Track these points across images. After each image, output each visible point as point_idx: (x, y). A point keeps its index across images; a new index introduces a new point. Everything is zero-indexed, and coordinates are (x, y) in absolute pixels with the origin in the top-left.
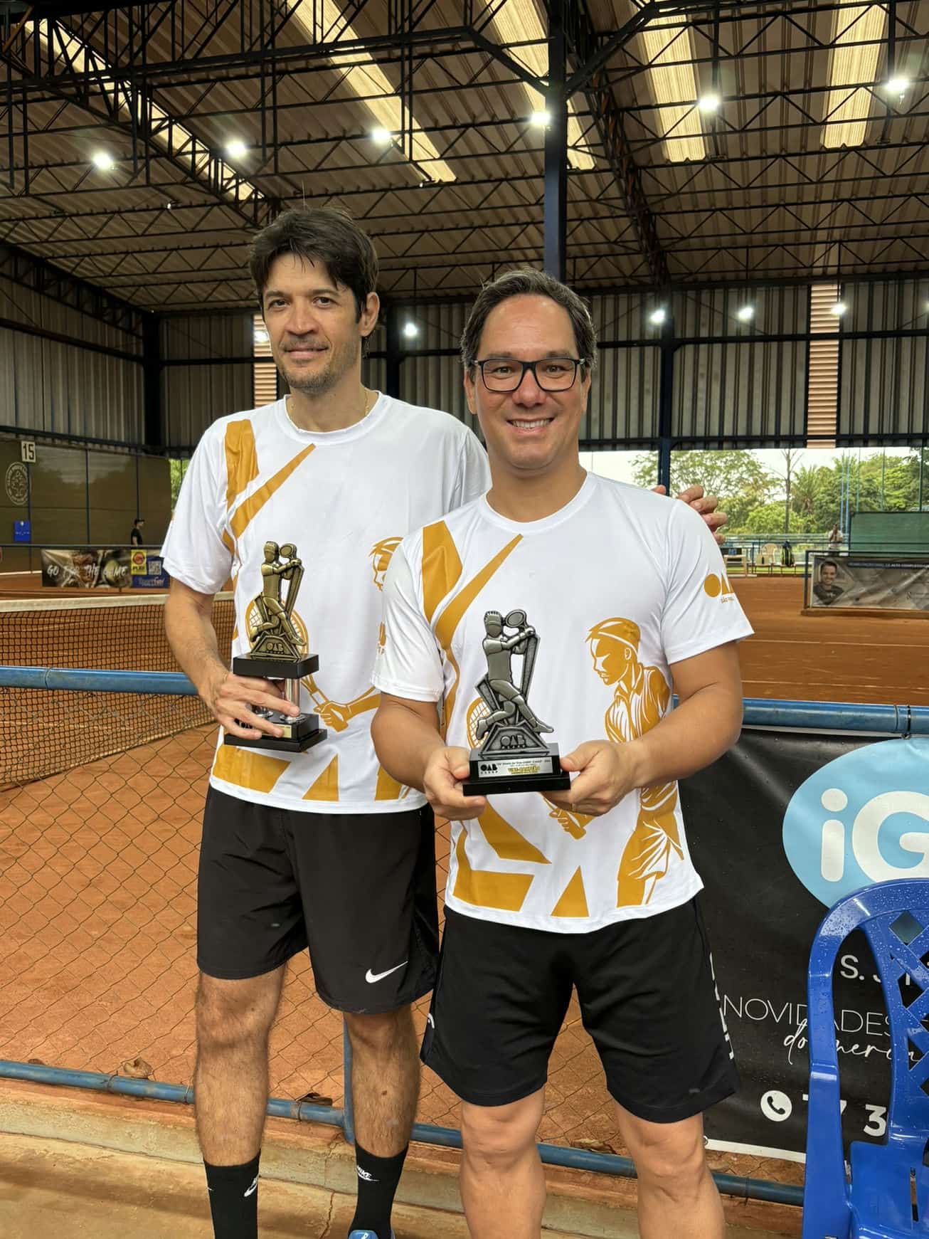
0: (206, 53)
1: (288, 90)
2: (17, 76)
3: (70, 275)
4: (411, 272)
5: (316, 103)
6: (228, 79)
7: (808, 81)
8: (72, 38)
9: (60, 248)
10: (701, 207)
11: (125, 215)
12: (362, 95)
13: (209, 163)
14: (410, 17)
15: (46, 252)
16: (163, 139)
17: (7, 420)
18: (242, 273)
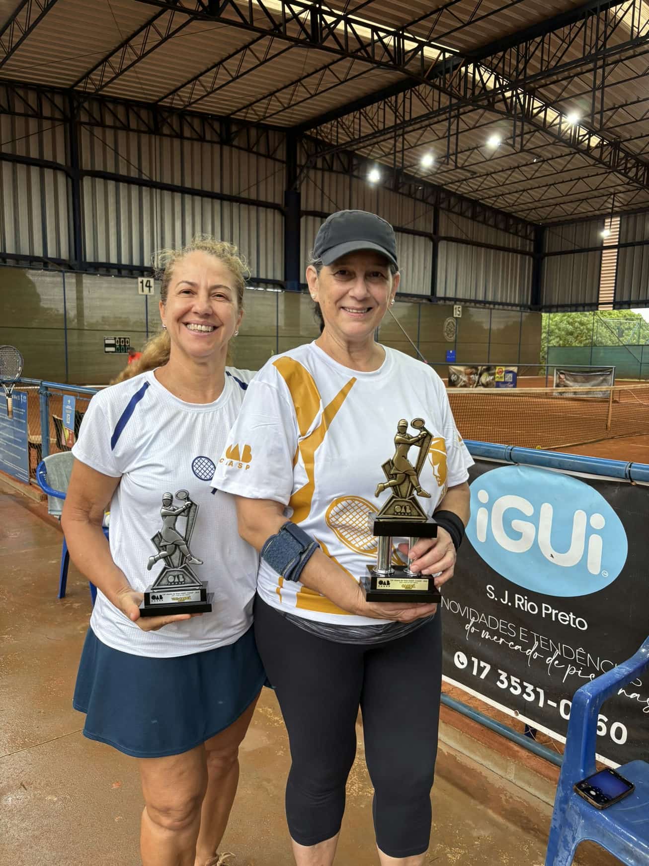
1: (620, 72)
3: (491, 208)
5: (639, 76)
6: (582, 73)
8: (486, 70)
9: (485, 193)
11: (521, 168)
15: (478, 196)
16: (540, 119)
17: (450, 294)
18: (596, 193)
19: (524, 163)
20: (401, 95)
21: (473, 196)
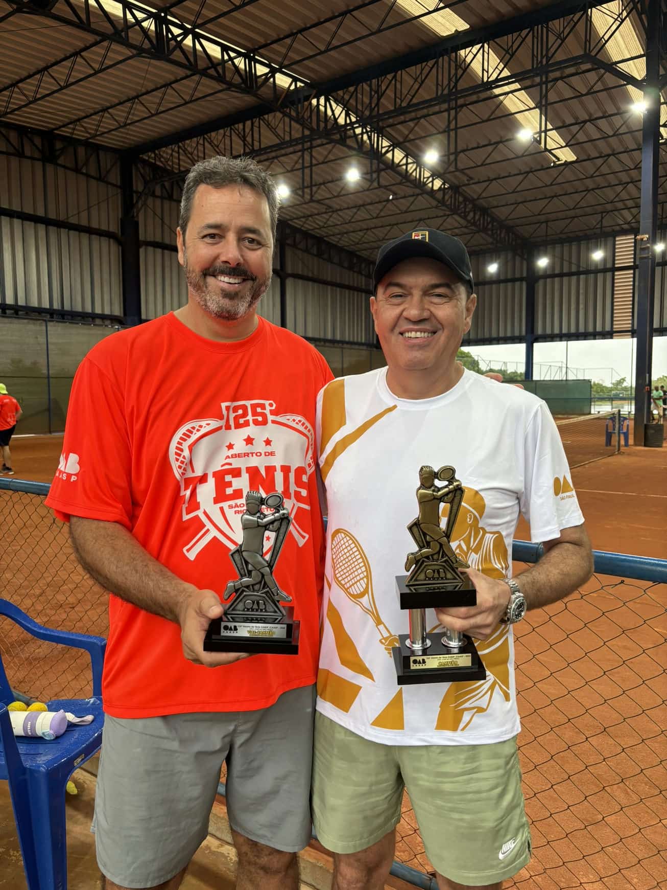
0: (415, 101)
1: (465, 116)
3: (335, 245)
4: (544, 225)
5: (483, 121)
6: (429, 115)
8: (338, 105)
9: (330, 230)
12: (513, 112)
13: (416, 169)
14: (547, 55)
15: (323, 233)
16: (389, 159)
20: (248, 123)
21: (318, 233)
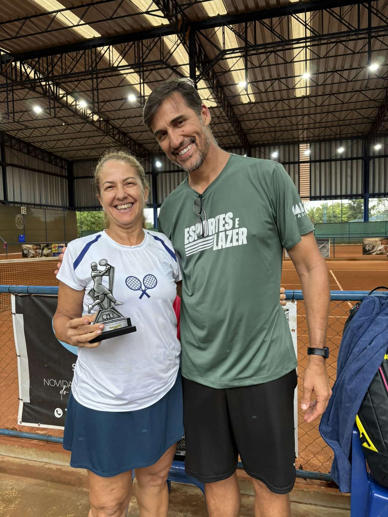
1: (104, 83)
2: (9, 81)
3: (39, 148)
5: (116, 87)
6: (85, 79)
7: (286, 74)
8: (28, 67)
9: (35, 139)
10: (256, 118)
11: (56, 127)
12: (133, 84)
13: (82, 108)
14: (142, 57)
15: (30, 141)
16: (64, 101)
17: (18, 200)
18: (99, 146)
19: (57, 124)
21: (27, 140)
